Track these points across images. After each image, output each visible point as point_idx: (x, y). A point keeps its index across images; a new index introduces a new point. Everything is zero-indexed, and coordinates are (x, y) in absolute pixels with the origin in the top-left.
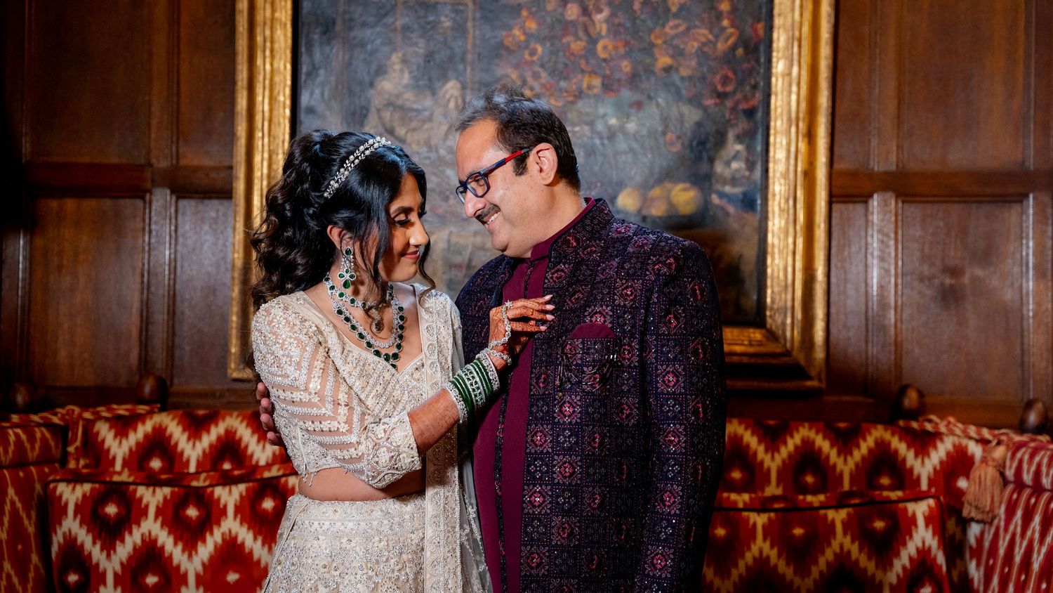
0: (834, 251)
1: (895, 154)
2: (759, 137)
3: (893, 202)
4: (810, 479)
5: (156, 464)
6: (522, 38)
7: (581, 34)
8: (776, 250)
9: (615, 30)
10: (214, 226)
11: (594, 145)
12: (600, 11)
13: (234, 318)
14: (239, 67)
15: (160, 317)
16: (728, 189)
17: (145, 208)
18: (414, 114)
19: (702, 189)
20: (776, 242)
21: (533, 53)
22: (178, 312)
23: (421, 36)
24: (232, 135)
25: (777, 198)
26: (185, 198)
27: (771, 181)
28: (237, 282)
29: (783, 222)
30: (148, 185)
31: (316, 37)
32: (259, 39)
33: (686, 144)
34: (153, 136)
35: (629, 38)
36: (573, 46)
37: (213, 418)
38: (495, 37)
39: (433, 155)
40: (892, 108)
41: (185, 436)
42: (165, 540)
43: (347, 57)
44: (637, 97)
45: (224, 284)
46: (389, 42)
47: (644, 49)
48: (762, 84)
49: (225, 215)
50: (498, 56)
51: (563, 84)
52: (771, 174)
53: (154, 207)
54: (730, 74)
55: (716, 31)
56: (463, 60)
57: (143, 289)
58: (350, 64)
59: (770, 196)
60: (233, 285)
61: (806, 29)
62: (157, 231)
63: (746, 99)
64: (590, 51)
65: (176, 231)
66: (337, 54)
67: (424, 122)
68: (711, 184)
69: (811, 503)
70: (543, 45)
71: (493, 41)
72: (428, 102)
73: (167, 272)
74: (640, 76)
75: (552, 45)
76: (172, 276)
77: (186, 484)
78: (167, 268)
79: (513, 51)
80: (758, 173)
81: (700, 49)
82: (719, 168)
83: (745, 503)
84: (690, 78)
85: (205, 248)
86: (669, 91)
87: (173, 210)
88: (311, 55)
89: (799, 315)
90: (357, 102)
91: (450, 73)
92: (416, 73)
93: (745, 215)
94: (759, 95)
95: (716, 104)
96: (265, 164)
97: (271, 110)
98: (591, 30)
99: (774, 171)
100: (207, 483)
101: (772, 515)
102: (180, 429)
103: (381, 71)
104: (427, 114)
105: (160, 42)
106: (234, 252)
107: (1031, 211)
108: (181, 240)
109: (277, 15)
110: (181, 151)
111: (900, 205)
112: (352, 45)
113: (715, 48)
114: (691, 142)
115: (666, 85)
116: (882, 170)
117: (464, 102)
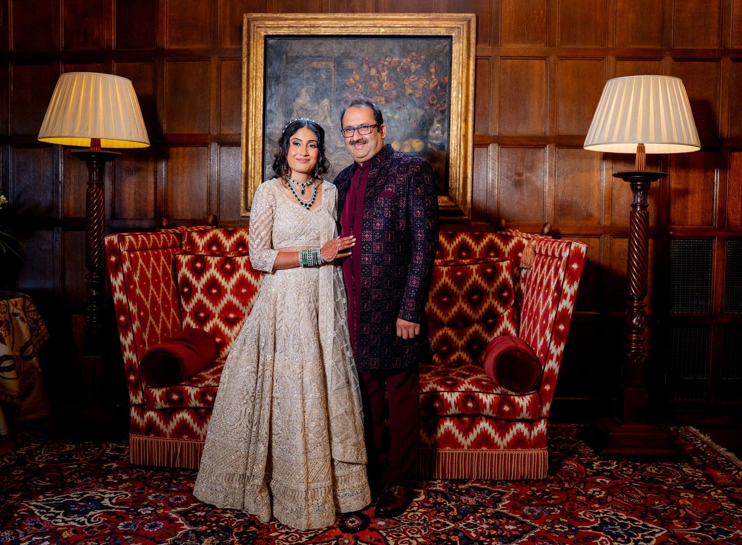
0: (475, 166)
1: (498, 129)
2: (446, 121)
3: (497, 147)
4: (464, 254)
5: (214, 248)
6: (353, 82)
7: (376, 80)
8: (453, 166)
9: (390, 78)
10: (234, 157)
12: (384, 72)
13: (242, 193)
14: (243, 95)
15: (214, 192)
16: (434, 142)
17: (208, 150)
18: (311, 112)
19: (424, 141)
20: (453, 162)
21: (358, 88)
22: (221, 191)
23: (314, 82)
24: (241, 121)
25: (453, 145)
26: (223, 146)
27: (451, 139)
28: (243, 179)
29: (456, 154)
30: (209, 141)
31: (273, 83)
32: (251, 84)
33: (418, 123)
34: (211, 123)
35: (395, 82)
36: (373, 85)
37: (235, 231)
38: (343, 82)
40: (496, 110)
41: (225, 238)
42: (219, 276)
43: (285, 90)
44: (399, 105)
45: (238, 180)
46: (301, 84)
47: (402, 86)
48: (447, 101)
49: (238, 152)
50: (344, 89)
53: (211, 150)
54: (435, 97)
55: (429, 79)
56: (330, 91)
57: (208, 182)
58: (286, 93)
59: (450, 145)
61: (464, 80)
62: (213, 159)
63: (441, 106)
64: (380, 87)
65: (220, 159)
66: (281, 89)
67: (315, 115)
68: (428, 140)
69: (464, 263)
70: (362, 85)
72: (316, 107)
73: (217, 175)
74: (400, 97)
75: (365, 85)
76: (219, 177)
77: (225, 256)
79: (350, 87)
80: (446, 135)
81: (423, 87)
82: (431, 133)
83: (439, 263)
84: (419, 98)
85: (231, 166)
86: (411, 103)
87: (219, 151)
88: (271, 90)
89: (461, 191)
90: (289, 107)
91: (325, 96)
92: (312, 96)
93: (441, 152)
94: (446, 105)
95: (430, 108)
96: (253, 132)
97: (255, 112)
98: (380, 79)
99: (452, 135)
100: (233, 256)
101: (450, 267)
102: (223, 235)
103: (298, 95)
104: (316, 112)
105: (214, 86)
106: (242, 167)
107: (548, 152)
108: (222, 163)
109: (258, 74)
110: (221, 128)
111: (500, 148)
112: (287, 86)
113: (429, 86)
114: (420, 123)
115: (410, 100)
116: (493, 134)
117: (331, 107)
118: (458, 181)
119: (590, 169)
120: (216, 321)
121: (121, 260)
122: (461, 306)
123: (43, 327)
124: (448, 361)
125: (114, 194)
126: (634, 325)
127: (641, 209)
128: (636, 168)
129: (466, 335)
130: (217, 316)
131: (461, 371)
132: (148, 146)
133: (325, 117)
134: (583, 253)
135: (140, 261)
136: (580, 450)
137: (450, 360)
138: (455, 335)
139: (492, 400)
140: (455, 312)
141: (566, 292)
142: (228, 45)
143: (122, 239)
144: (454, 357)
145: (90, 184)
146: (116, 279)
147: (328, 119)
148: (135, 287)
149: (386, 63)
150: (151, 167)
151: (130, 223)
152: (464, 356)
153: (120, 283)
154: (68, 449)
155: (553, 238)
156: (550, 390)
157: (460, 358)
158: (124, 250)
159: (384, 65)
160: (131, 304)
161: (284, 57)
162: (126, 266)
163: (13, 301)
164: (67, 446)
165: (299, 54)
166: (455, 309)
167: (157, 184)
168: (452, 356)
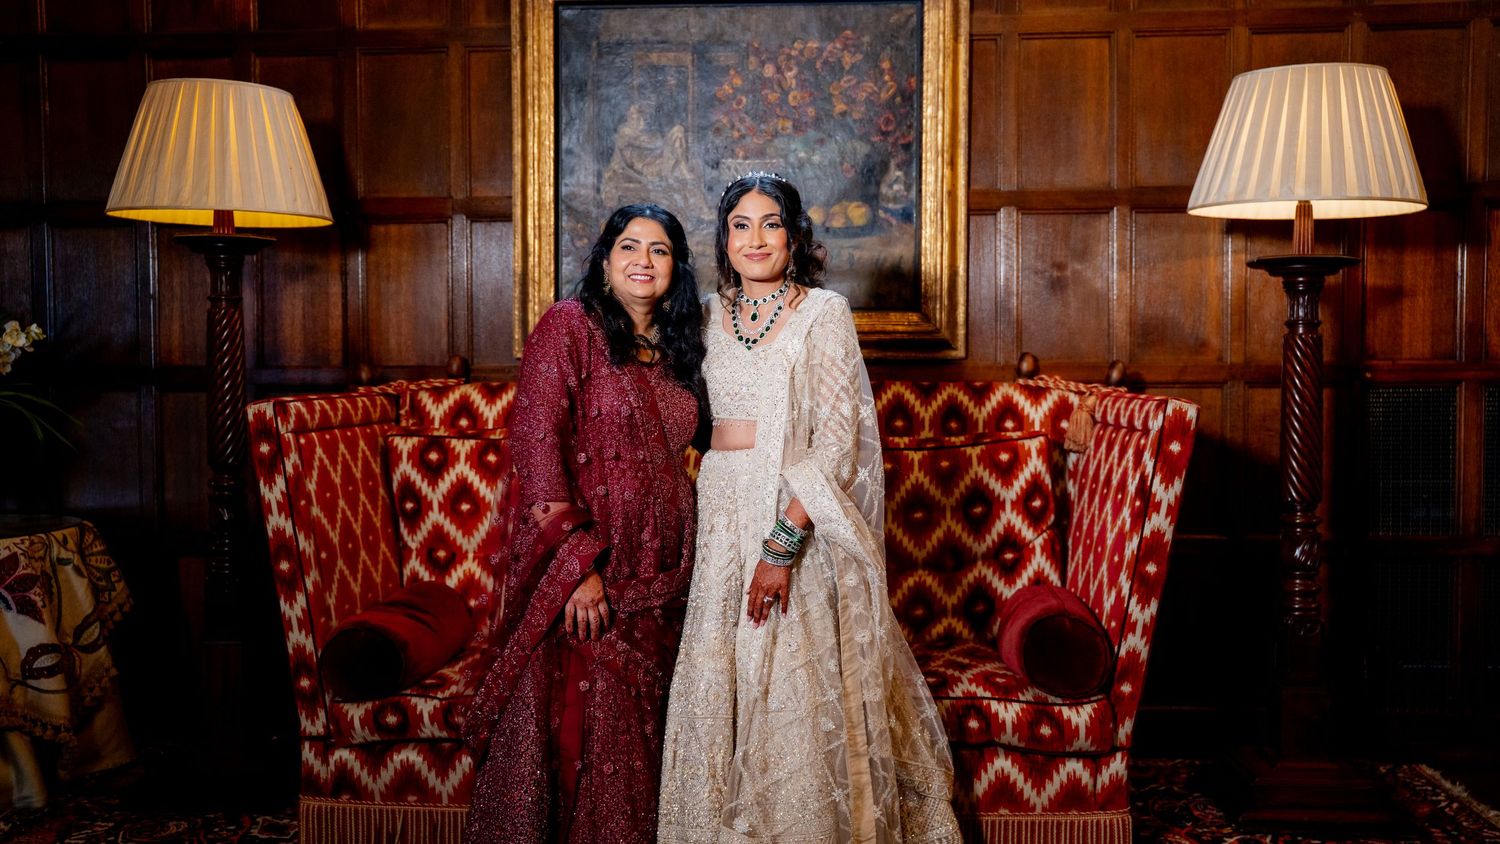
0: (971, 252)
1: (1016, 178)
2: (914, 165)
3: (1015, 214)
4: (953, 425)
5: (464, 423)
6: (731, 91)
7: (776, 87)
8: (928, 252)
9: (802, 84)
10: (500, 243)
11: (788, 173)
12: (791, 70)
13: (517, 313)
14: (515, 120)
15: (462, 313)
16: (891, 206)
17: (447, 230)
19: (871, 206)
20: (928, 246)
21: (739, 103)
22: (474, 310)
23: (652, 92)
24: (511, 173)
25: (929, 212)
26: (476, 221)
27: (923, 199)
28: (517, 285)
29: (933, 230)
30: (450, 213)
31: (573, 95)
32: (529, 98)
33: (858, 171)
34: (452, 175)
35: (813, 90)
36: (770, 97)
37: (503, 388)
38: (710, 92)
39: (664, 184)
40: (1013, 142)
41: (484, 401)
42: (473, 478)
43: (596, 110)
44: (820, 135)
45: (509, 287)
46: (629, 97)
47: (825, 98)
48: (915, 124)
49: (507, 234)
50: (712, 106)
51: (763, 126)
52: (923, 194)
53: (454, 230)
54: (891, 117)
55: (879, 83)
56: (685, 110)
57: (448, 291)
58: (599, 115)
59: (923, 211)
61: (948, 82)
62: (458, 248)
63: (903, 136)
64: (783, 101)
65: (471, 247)
66: (588, 107)
68: (878, 202)
69: (954, 443)
70: (747, 97)
71: (708, 94)
72: (659, 143)
73: (466, 279)
74: (822, 119)
75: (754, 96)
76: (469, 281)
77: (486, 436)
78: (465, 275)
79: (724, 102)
80: (914, 193)
81: (868, 98)
82: (884, 189)
83: (905, 444)
84: (861, 120)
85: (493, 259)
86: (844, 131)
87: (468, 231)
88: (569, 109)
89: (946, 302)
90: (605, 143)
91: (676, 120)
92: (649, 121)
93: (904, 226)
94: (913, 133)
95: (881, 140)
96: (536, 194)
97: (539, 153)
98: (784, 84)
99: (926, 192)
100: (501, 437)
101: (926, 452)
102: (480, 396)
103: (623, 119)
104: (659, 152)
105: (456, 103)
106: (515, 262)
107: (1115, 220)
108: (475, 254)
109: (542, 79)
110: (473, 185)
111: (1020, 216)
112: (601, 101)
113: (879, 98)
114: (862, 170)
115: (842, 126)
116: (1006, 190)
117: (687, 142)
118: (939, 282)
119: (1201, 253)
120: (470, 565)
121: (280, 450)
122: (949, 527)
123: (120, 586)
124: (927, 637)
125: (261, 319)
126: (1297, 560)
127: (1306, 331)
128: (1293, 250)
129: (960, 583)
130: (471, 556)
131: (954, 657)
132: (329, 223)
133: (677, 162)
134: (1191, 421)
135: (319, 451)
136: (1196, 813)
137: (930, 635)
138: (939, 585)
139: (1017, 714)
140: (939, 540)
141: (1157, 499)
142: (481, 21)
143: (282, 410)
144: (939, 629)
145: (215, 300)
146: (271, 488)
147: (683, 166)
148: (309, 503)
149: (793, 53)
150: (335, 263)
151: (293, 376)
152: (959, 626)
153: (280, 497)
154: (173, 830)
155: (1129, 391)
156: (1131, 694)
157: (950, 630)
158: (285, 431)
159: (789, 57)
160: (301, 537)
161: (594, 44)
162: (291, 462)
163: (59, 534)
164: (171, 824)
165: (623, 38)
166: (939, 533)
167: (348, 297)
168: (934, 627)
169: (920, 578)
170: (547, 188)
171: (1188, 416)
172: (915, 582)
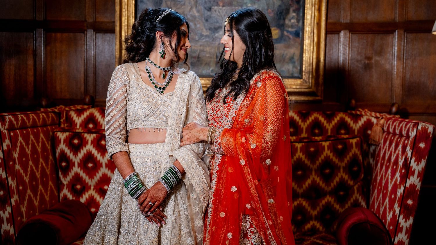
0: (327, 51)
1: (349, 17)
2: (301, 11)
3: (348, 34)
4: (317, 131)
5: (91, 126)
8: (307, 51)
10: (109, 43)
15: (91, 75)
16: (290, 29)
17: (84, 36)
18: (179, 2)
19: (281, 29)
20: (307, 48)
22: (97, 73)
24: (114, 11)
25: (307, 32)
26: (98, 33)
27: (305, 26)
29: (309, 41)
30: (86, 28)
33: (275, 13)
34: (87, 11)
41: (101, 116)
42: (94, 152)
45: (113, 63)
49: (112, 39)
52: (305, 24)
53: (88, 36)
57: (85, 65)
59: (305, 32)
60: (116, 64)
62: (89, 45)
65: (96, 44)
67: (182, 5)
68: (284, 28)
69: (317, 140)
73: (93, 59)
76: (95, 61)
77: (101, 132)
78: (93, 58)
80: (301, 24)
82: (287, 22)
83: (294, 140)
85: (106, 50)
87: (94, 37)
93: (296, 39)
96: (126, 21)
99: (306, 23)
101: (303, 144)
102: (99, 114)
104: (183, 2)
106: (116, 52)
107: (396, 37)
108: (97, 48)
110: (97, 16)
111: (351, 35)
114: (277, 13)
116: (345, 22)
118: (311, 65)
120: (92, 192)
122: (314, 179)
124: (303, 230)
129: (319, 205)
130: (92, 188)
131: (315, 240)
133: (192, 8)
134: (430, 133)
135: (20, 139)
137: (304, 228)
138: (309, 206)
140: (309, 184)
141: (413, 169)
144: (309, 226)
147: (194, 10)
148: (15, 163)
152: (318, 225)
155: (401, 118)
157: (313, 227)
158: (4, 130)
160: (10, 179)
162: (6, 143)
166: (309, 181)
167: (37, 66)
168: (306, 225)
169: (300, 201)
170: (131, 18)
171: (429, 130)
172: (298, 204)
